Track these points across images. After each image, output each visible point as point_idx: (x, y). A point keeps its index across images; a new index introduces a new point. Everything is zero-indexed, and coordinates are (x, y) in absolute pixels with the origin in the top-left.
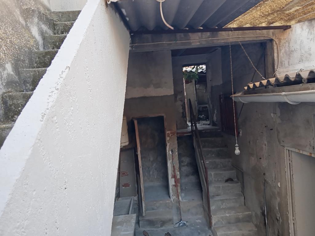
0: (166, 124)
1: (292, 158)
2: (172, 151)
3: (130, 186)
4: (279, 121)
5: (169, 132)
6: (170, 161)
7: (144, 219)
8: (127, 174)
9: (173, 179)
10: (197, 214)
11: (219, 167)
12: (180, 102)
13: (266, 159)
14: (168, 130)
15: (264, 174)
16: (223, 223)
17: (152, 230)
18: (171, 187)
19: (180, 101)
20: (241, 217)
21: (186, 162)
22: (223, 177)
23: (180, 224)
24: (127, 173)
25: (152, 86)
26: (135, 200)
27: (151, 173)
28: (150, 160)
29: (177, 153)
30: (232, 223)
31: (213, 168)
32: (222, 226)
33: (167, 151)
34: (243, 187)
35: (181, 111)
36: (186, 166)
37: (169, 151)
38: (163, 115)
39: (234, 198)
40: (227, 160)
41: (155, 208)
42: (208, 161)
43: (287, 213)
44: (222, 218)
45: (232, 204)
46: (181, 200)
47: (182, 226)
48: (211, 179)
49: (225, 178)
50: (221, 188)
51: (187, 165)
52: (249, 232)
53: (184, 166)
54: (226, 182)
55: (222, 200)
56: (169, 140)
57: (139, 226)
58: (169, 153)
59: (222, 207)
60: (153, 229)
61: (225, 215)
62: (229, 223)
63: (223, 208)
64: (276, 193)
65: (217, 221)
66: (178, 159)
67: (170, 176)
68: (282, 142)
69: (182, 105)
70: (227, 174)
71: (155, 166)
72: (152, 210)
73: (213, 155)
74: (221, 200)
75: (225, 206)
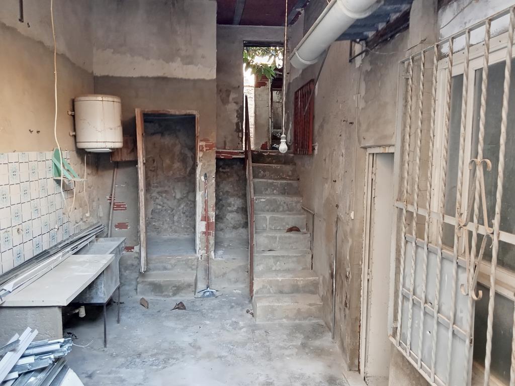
0: (198, 129)
1: (376, 169)
2: (205, 176)
3: (129, 228)
4: (362, 105)
5: (203, 143)
6: (201, 193)
7: (146, 280)
8: (124, 207)
9: (204, 223)
10: (236, 281)
11: (281, 209)
12: (235, 104)
13: (341, 179)
14: (201, 141)
15: (337, 206)
16: (271, 291)
17: (157, 300)
18: (198, 235)
19: (235, 102)
20: (301, 283)
21: (236, 206)
22: (284, 224)
23: (205, 292)
24: (125, 205)
25: (179, 59)
26: (137, 253)
27: (176, 218)
28: (175, 197)
29: (214, 181)
30: (286, 293)
31: (272, 211)
32: (268, 295)
33: (198, 176)
34: (312, 240)
35: (235, 120)
36: (235, 213)
37: (200, 176)
38: (194, 112)
39: (295, 255)
40: (295, 199)
41: (169, 267)
42: (264, 199)
43: (361, 263)
44: (270, 282)
45: (291, 265)
46: (214, 257)
47: (208, 295)
48: (264, 226)
49: (287, 226)
50: (278, 239)
51: (237, 211)
52: (309, 307)
53: (231, 212)
54: (287, 232)
55: (276, 256)
56: (202, 157)
57: (137, 293)
58: (200, 177)
59: (273, 269)
60: (159, 298)
61: (275, 279)
62: (281, 292)
63: (275, 270)
64: (348, 230)
65: (261, 287)
66: (214, 190)
67: (198, 217)
68: (362, 140)
69: (237, 111)
70: (291, 220)
71: (183, 208)
72: (163, 270)
73: (275, 191)
74: (274, 257)
75: (280, 268)
